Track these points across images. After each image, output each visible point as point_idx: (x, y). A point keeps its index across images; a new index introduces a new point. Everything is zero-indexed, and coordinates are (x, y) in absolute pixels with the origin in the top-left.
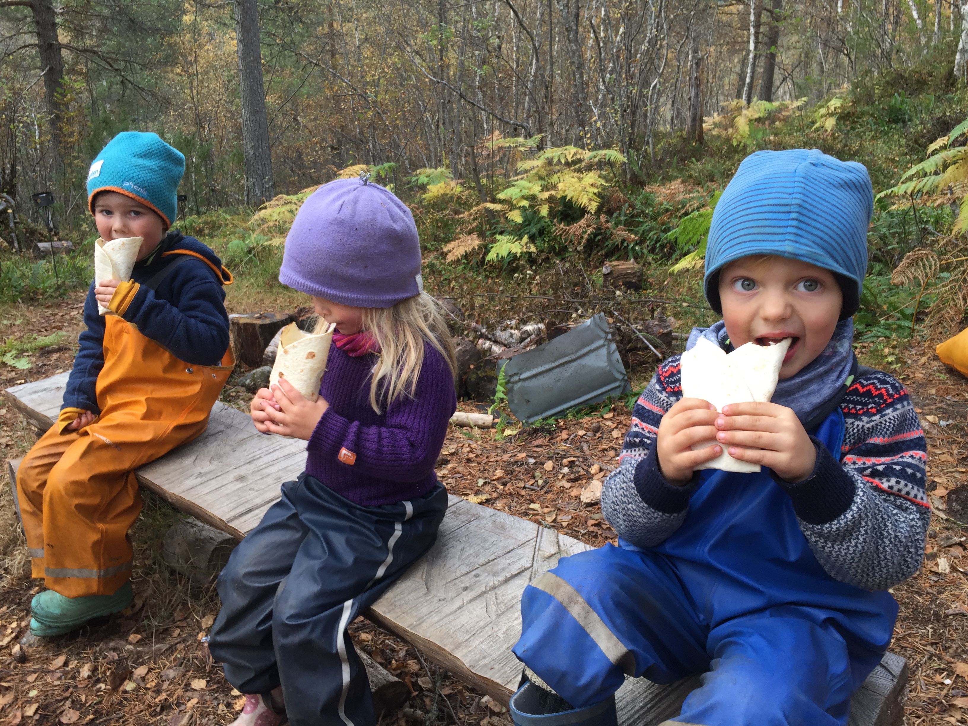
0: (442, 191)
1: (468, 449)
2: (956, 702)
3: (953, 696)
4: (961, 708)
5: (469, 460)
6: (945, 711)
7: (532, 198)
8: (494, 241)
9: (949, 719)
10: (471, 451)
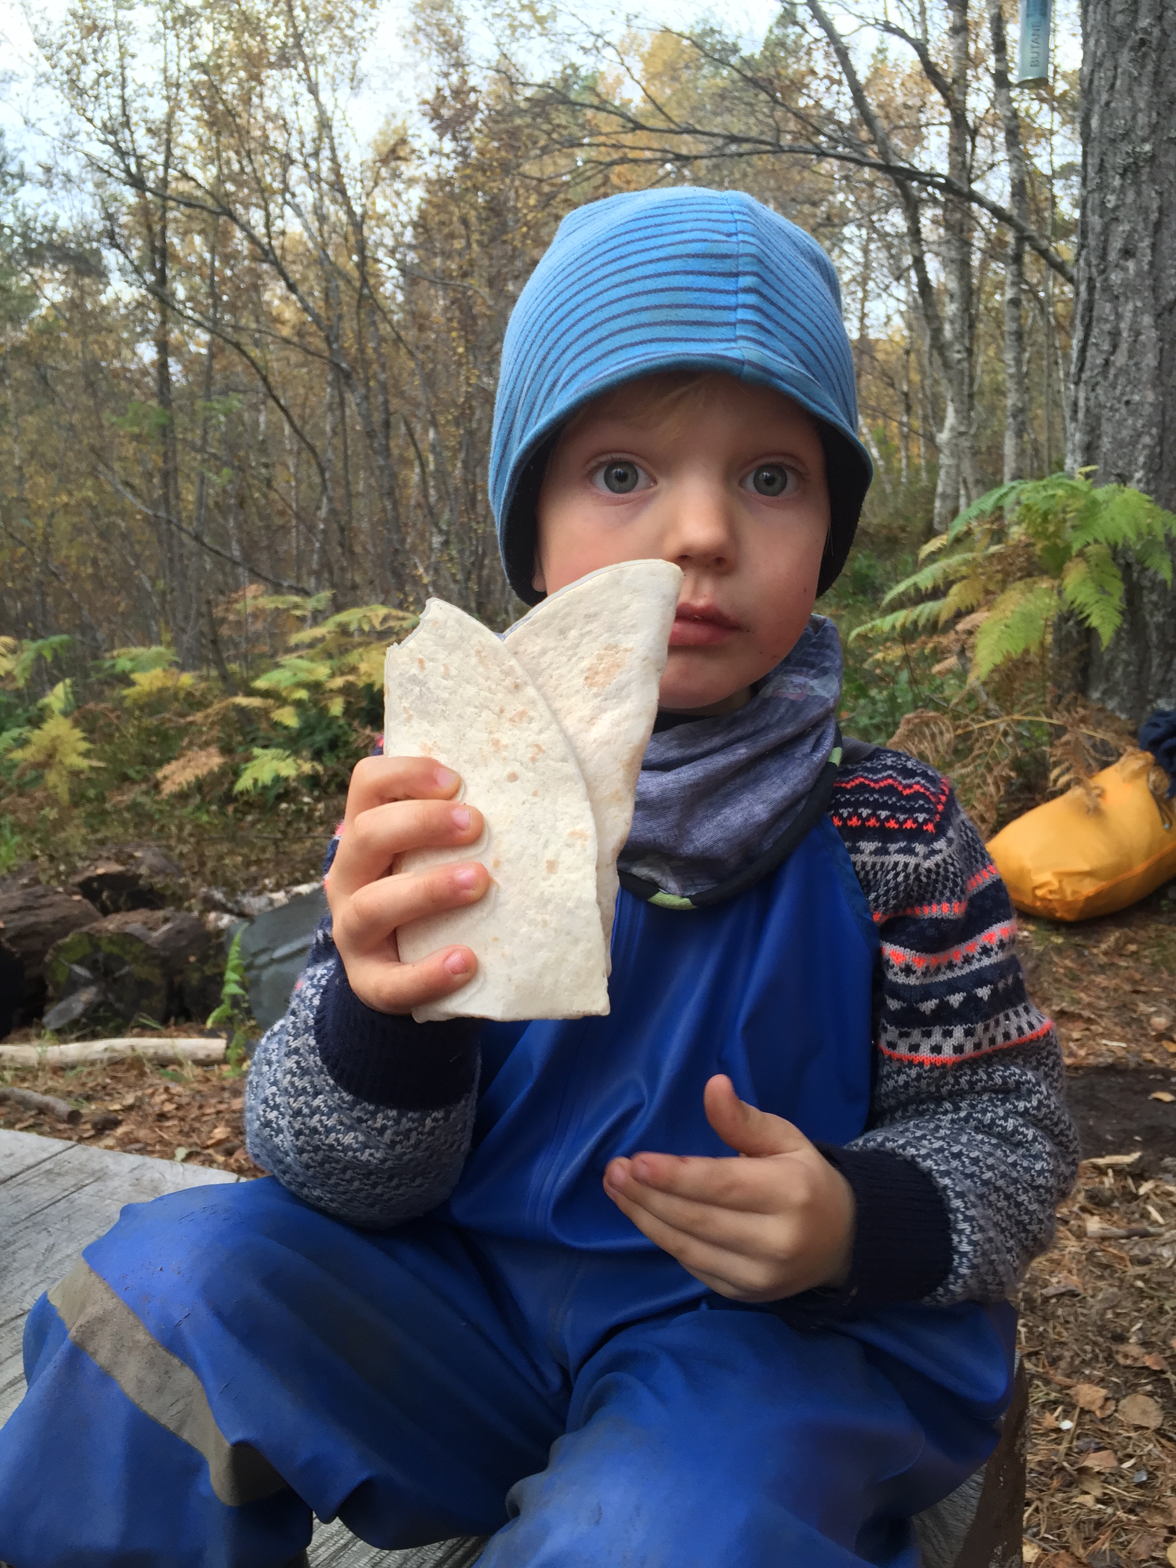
0: (158, 684)
1: (164, 1097)
2: (1088, 1463)
3: (1080, 1452)
4: (1099, 1473)
5: (162, 1116)
6: (1070, 1485)
7: (315, 687)
8: (249, 758)
9: (1081, 1499)
10: (170, 1100)
